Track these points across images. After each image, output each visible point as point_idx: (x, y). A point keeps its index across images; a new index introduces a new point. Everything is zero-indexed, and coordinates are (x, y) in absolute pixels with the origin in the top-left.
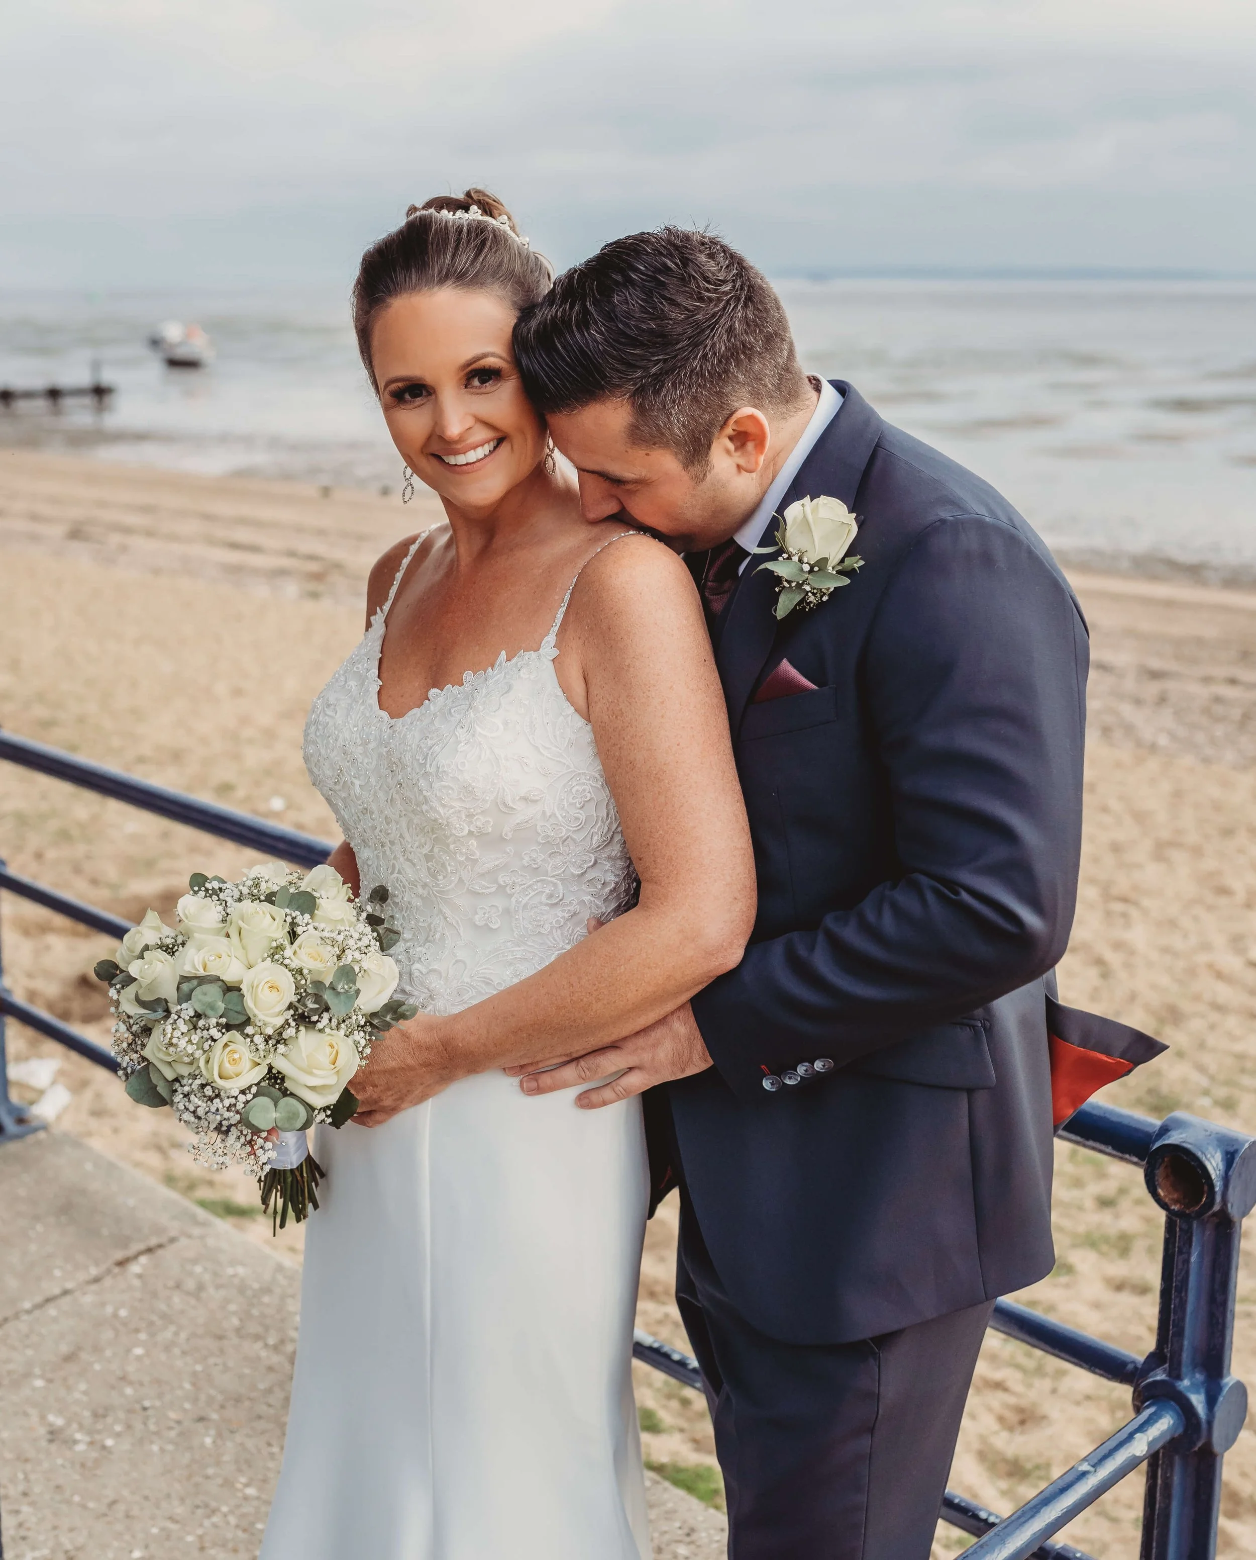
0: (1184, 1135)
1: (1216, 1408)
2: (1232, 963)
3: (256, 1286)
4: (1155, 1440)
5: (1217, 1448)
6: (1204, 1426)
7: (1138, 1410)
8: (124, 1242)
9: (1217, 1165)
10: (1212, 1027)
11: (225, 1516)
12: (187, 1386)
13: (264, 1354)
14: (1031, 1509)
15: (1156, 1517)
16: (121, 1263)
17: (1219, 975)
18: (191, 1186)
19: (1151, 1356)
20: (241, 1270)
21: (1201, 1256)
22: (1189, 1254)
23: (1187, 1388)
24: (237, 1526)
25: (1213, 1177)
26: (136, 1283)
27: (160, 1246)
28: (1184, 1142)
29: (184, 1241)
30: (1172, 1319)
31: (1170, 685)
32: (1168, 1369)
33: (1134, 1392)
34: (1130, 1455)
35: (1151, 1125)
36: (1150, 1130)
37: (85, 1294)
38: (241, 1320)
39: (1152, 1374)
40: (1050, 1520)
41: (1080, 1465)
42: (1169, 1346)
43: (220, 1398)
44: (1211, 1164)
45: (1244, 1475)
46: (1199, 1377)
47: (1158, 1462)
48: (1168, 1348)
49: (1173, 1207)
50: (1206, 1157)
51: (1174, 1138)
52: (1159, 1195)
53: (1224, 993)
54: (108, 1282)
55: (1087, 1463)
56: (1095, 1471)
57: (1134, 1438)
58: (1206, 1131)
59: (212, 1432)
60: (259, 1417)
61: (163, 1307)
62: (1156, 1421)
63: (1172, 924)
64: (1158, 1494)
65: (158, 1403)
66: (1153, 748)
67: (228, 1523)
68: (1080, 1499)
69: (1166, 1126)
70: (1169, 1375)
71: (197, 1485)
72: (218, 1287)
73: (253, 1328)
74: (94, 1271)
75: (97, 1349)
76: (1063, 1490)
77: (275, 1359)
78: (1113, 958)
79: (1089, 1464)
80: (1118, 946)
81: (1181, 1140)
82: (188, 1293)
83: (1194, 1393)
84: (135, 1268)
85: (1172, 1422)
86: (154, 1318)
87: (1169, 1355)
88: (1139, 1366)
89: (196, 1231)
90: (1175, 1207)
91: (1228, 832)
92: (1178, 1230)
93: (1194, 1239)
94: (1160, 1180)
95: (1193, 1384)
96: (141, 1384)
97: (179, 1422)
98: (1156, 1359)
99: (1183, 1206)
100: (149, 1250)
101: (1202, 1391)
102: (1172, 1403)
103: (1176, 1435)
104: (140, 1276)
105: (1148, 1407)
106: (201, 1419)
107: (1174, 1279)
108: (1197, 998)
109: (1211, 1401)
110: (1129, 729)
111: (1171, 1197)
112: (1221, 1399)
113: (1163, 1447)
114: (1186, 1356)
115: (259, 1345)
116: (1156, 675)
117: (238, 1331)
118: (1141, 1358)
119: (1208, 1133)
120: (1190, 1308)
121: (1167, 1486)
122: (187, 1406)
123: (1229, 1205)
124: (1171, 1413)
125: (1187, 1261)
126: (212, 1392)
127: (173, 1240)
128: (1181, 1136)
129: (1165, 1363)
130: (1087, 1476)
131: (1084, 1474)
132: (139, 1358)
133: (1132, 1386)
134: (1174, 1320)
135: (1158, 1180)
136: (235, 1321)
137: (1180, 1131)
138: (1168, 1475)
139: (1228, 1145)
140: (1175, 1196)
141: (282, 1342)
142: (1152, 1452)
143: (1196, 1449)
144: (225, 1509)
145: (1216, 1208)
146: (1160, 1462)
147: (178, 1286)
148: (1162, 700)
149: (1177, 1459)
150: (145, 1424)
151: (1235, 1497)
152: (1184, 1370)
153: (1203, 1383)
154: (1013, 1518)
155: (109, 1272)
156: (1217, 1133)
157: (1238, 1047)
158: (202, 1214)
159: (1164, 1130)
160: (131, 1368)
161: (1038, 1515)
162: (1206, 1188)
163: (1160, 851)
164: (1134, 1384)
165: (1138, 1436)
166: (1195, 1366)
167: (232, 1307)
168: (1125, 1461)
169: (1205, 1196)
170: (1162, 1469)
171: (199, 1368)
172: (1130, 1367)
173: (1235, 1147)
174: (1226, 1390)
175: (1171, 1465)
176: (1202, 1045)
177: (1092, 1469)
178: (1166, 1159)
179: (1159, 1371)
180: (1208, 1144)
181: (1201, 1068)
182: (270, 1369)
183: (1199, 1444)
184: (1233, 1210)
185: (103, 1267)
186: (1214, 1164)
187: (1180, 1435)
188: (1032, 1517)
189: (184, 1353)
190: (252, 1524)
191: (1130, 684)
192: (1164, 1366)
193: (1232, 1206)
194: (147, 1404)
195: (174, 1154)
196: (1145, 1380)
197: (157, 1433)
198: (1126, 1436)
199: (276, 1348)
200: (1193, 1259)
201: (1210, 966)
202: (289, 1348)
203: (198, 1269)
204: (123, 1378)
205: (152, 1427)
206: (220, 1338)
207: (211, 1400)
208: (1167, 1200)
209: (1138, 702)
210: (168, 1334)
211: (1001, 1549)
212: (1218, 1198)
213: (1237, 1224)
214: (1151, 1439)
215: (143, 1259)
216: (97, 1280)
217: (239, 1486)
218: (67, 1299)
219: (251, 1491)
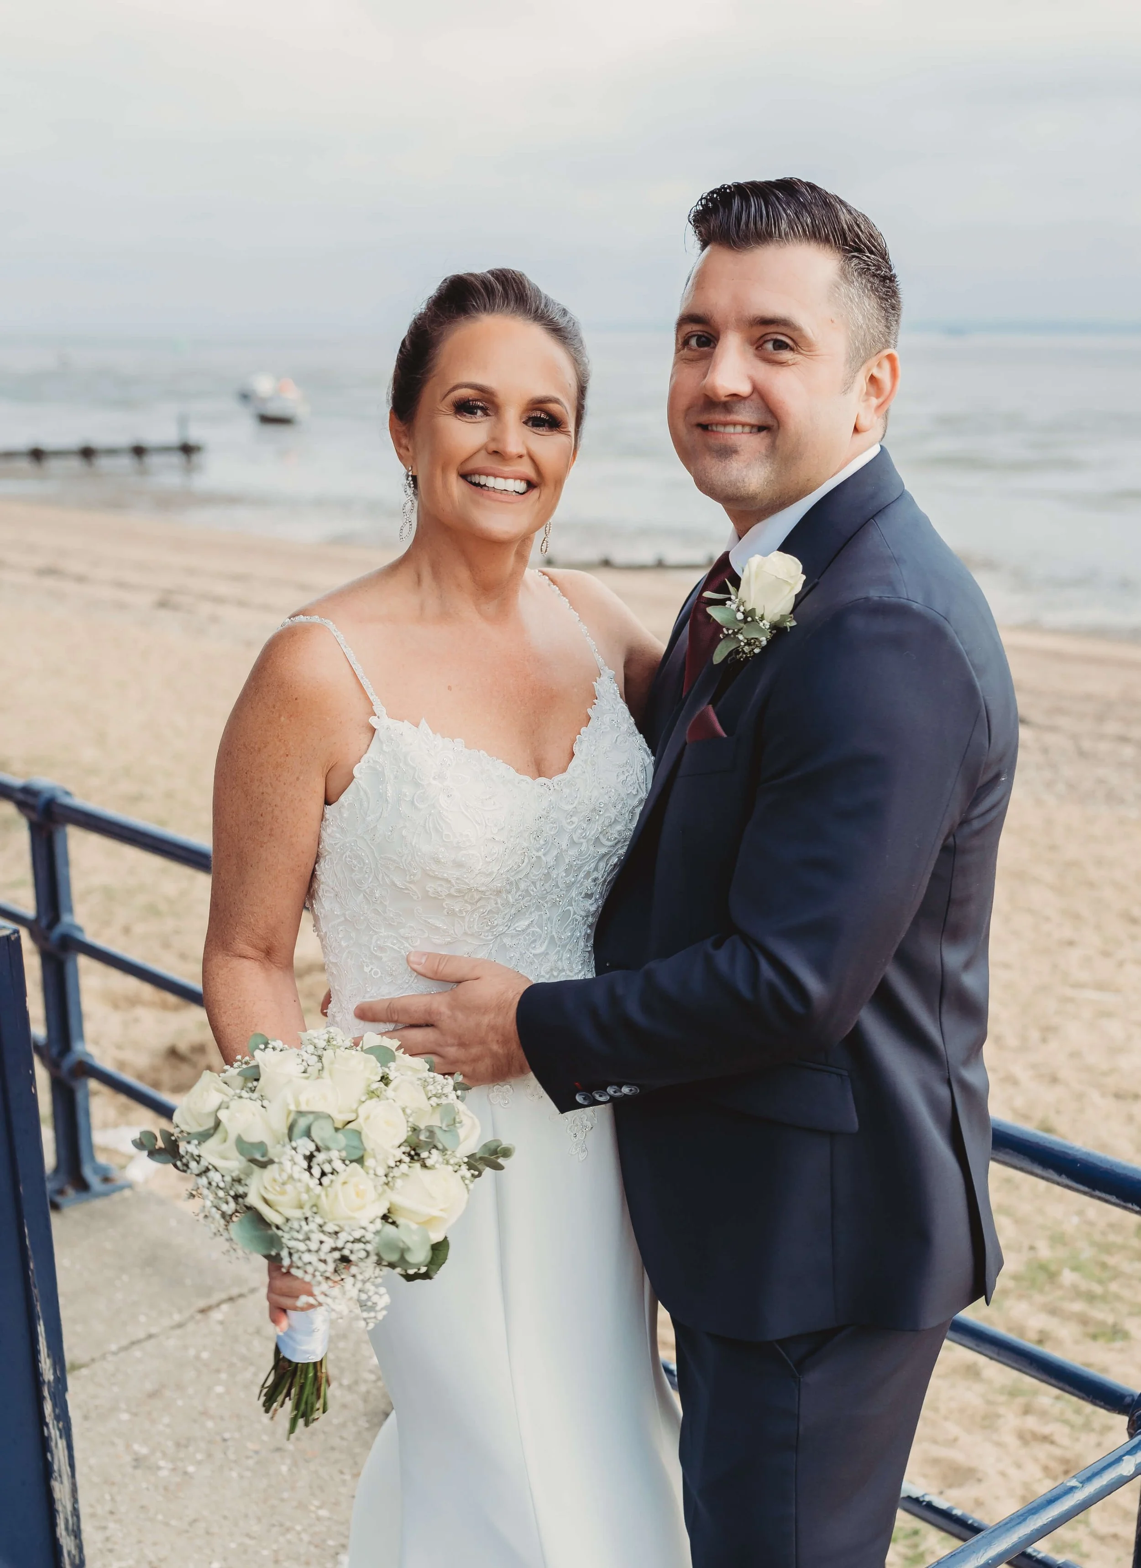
7: (1130, 1438)
8: (207, 1291)
11: (299, 1533)
14: (1018, 1517)
16: (204, 1310)
24: (310, 1543)
26: (218, 1329)
27: (241, 1296)
34: (1118, 1475)
37: (168, 1338)
40: (1035, 1527)
41: (1070, 1482)
54: (191, 1327)
55: (1075, 1480)
56: (1083, 1486)
57: (1123, 1460)
60: (333, 1448)
61: (242, 1350)
65: (237, 1435)
67: (301, 1540)
68: (1066, 1510)
74: (177, 1318)
75: (180, 1387)
76: (1052, 1501)
79: (1078, 1481)
84: (217, 1316)
86: (233, 1362)
96: (222, 1418)
97: (255, 1452)
100: (230, 1300)
104: (221, 1323)
106: (277, 1451)
122: (264, 1440)
127: (253, 1290)
130: (1074, 1490)
131: (1072, 1489)
132: (220, 1396)
133: (1129, 1416)
141: (356, 1383)
144: (298, 1528)
147: (258, 1332)
150: (225, 1453)
154: (1000, 1524)
155: (192, 1318)
160: (212, 1404)
161: (1025, 1522)
165: (1127, 1458)
168: (1112, 1479)
177: (1080, 1485)
182: (344, 1406)
185: (187, 1314)
188: (1020, 1523)
190: (324, 1541)
194: (227, 1435)
197: (235, 1462)
198: (1116, 1458)
199: (350, 1388)
202: (363, 1388)
204: (205, 1413)
205: (232, 1456)
210: (246, 1377)
215: (225, 1307)
216: (180, 1326)
217: (313, 1508)
218: (153, 1341)
219: (323, 1513)
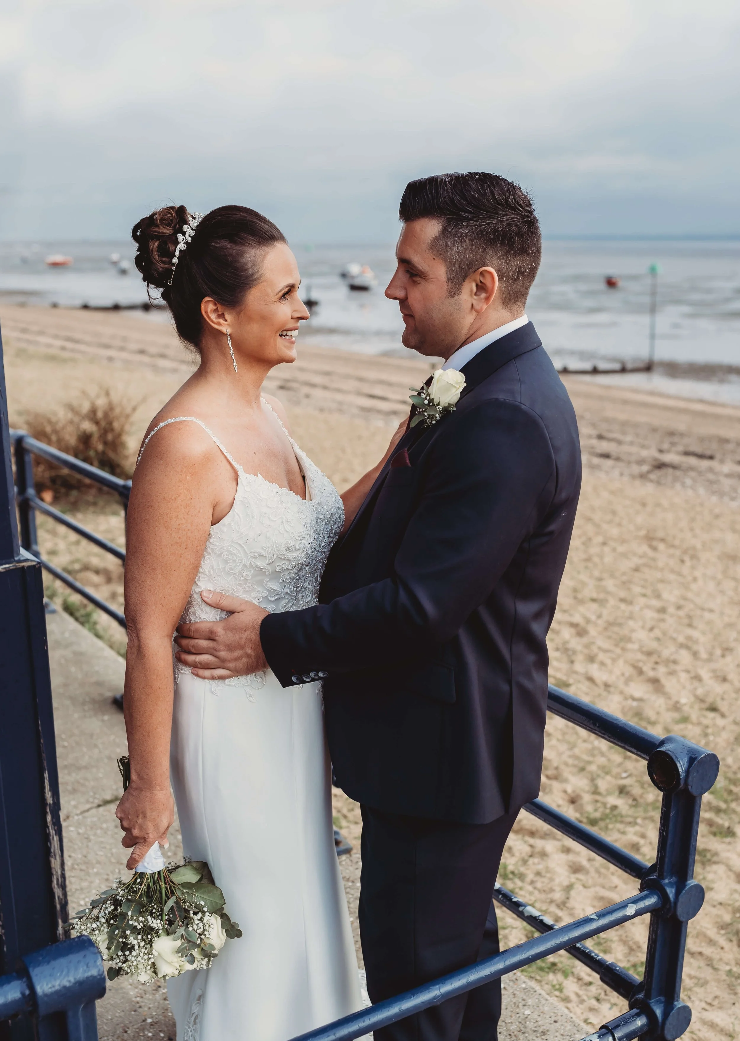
0: (671, 747)
1: (680, 897)
5: (681, 918)
6: (672, 905)
7: (640, 892)
9: (684, 764)
19: (653, 866)
21: (677, 814)
23: (667, 884)
25: (680, 769)
32: (658, 874)
33: (641, 884)
35: (659, 739)
36: (657, 742)
39: (650, 875)
41: (592, 916)
44: (680, 763)
46: (673, 879)
48: (660, 862)
49: (660, 785)
50: (678, 759)
51: (665, 747)
52: (654, 778)
55: (594, 915)
56: (598, 920)
57: (628, 906)
58: (683, 745)
62: (649, 898)
68: (584, 933)
69: (664, 741)
70: (658, 877)
76: (577, 927)
79: (596, 915)
81: (668, 749)
83: (668, 887)
85: (657, 899)
87: (659, 866)
88: (647, 870)
93: (672, 804)
94: (655, 770)
95: (670, 882)
98: (655, 867)
99: (665, 785)
101: (675, 886)
102: (656, 891)
103: (660, 905)
105: (646, 891)
109: (678, 893)
111: (660, 779)
112: (684, 892)
118: (648, 866)
119: (683, 747)
120: (669, 841)
123: (690, 787)
124: (655, 896)
128: (668, 747)
129: (657, 870)
130: (594, 921)
131: (592, 920)
133: (641, 881)
137: (669, 744)
138: (655, 929)
139: (692, 754)
143: (668, 917)
145: (683, 787)
149: (660, 921)
152: (665, 874)
153: (675, 883)
156: (689, 747)
159: (662, 743)
162: (676, 776)
164: (642, 879)
165: (630, 905)
166: (672, 874)
168: (619, 917)
169: (675, 780)
172: (644, 870)
173: (696, 756)
174: (688, 888)
175: (657, 924)
177: (598, 918)
180: (681, 752)
183: (669, 914)
184: (693, 790)
186: (682, 764)
193: (692, 788)
196: (647, 878)
198: (624, 904)
200: (671, 815)
208: (658, 781)
212: (682, 782)
213: (697, 798)
214: (638, 908)
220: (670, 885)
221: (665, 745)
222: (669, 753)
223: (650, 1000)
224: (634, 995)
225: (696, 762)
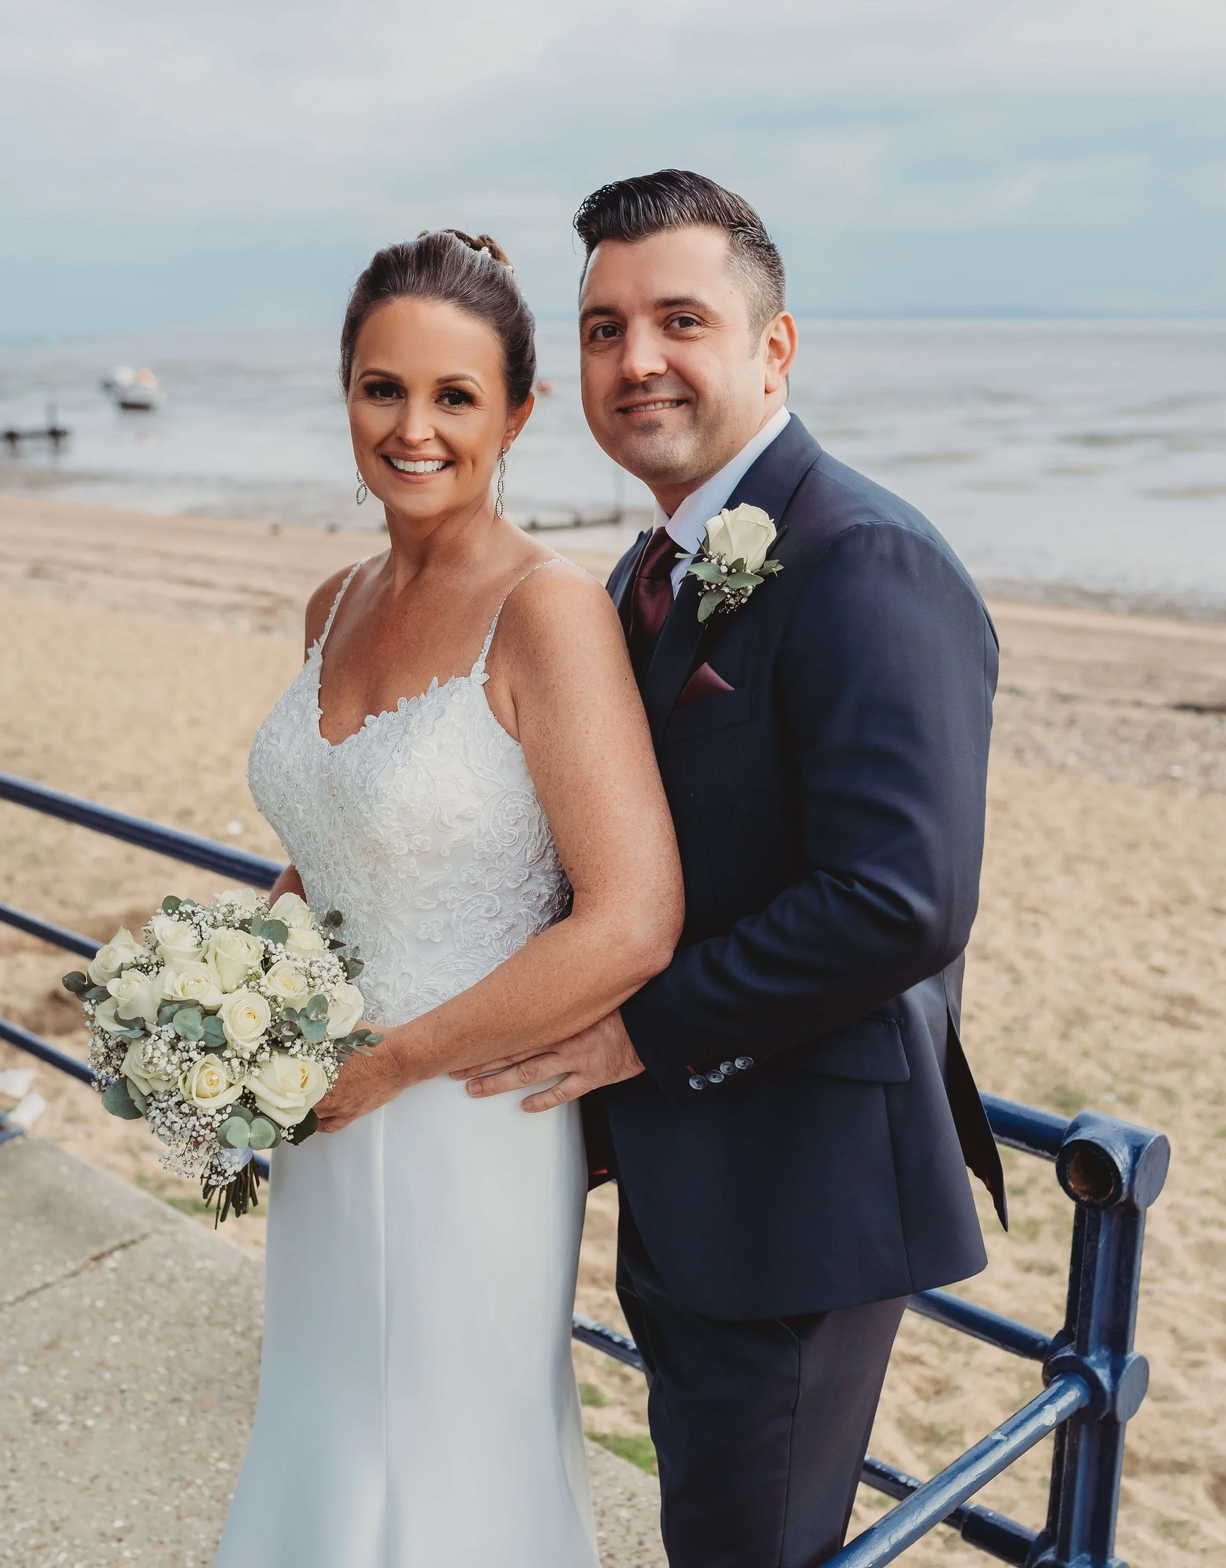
0: (1093, 1132)
1: (1120, 1381)
2: (1136, 969)
3: (224, 1278)
4: (1063, 1411)
5: (1120, 1417)
6: (1109, 1397)
7: (1048, 1383)
8: (99, 1239)
9: (1125, 1159)
10: (1116, 1029)
11: (200, 1487)
12: (162, 1370)
13: (232, 1340)
14: (948, 1475)
15: (1063, 1480)
16: (97, 1258)
17: (1124, 981)
18: (161, 1186)
19: (1060, 1334)
20: (209, 1264)
21: (1108, 1242)
22: (1097, 1241)
23: (1094, 1363)
24: (211, 1497)
25: (1121, 1170)
26: (112, 1276)
27: (133, 1242)
28: (1094, 1138)
29: (155, 1237)
30: (1080, 1300)
31: (1080, 709)
32: (1075, 1347)
33: (1044, 1367)
34: (1040, 1425)
35: (1063, 1122)
36: (1062, 1127)
37: (63, 1287)
38: (210, 1309)
39: (1060, 1350)
40: (966, 1485)
41: (994, 1434)
42: (1078, 1325)
43: (192, 1380)
44: (1119, 1158)
45: (1142, 1437)
46: (1105, 1353)
47: (1066, 1430)
48: (1075, 1326)
49: (1082, 1198)
50: (1114, 1151)
51: (1084, 1134)
52: (1070, 1187)
53: (1127, 996)
54: (85, 1275)
55: (1000, 1433)
56: (1008, 1440)
57: (1044, 1409)
58: (1114, 1127)
59: (186, 1412)
60: (230, 1398)
61: (136, 1297)
62: (1064, 1394)
63: (1079, 933)
64: (1065, 1459)
65: (134, 1386)
66: (1062, 767)
67: (202, 1494)
68: (995, 1465)
69: (1077, 1123)
70: (1077, 1351)
71: (173, 1460)
72: (188, 1279)
73: (222, 1316)
74: (71, 1266)
75: (76, 1337)
76: (978, 1457)
77: (243, 1345)
78: (1025, 966)
79: (1002, 1434)
80: (1029, 954)
81: (1091, 1136)
82: (161, 1285)
83: (1098, 1367)
84: (110, 1263)
85: (1079, 1394)
86: (130, 1309)
87: (1077, 1333)
88: (1050, 1344)
89: (167, 1228)
90: (1085, 1198)
91: (1132, 846)
92: (1087, 1219)
93: (1102, 1227)
94: (1071, 1173)
95: (1098, 1360)
96: (119, 1369)
97: (154, 1403)
98: (1064, 1336)
99: (1092, 1197)
100: (123, 1246)
101: (1108, 1365)
102: (1079, 1377)
103: (1083, 1406)
104: (114, 1270)
105: (1056, 1381)
106: (176, 1400)
107: (1083, 1264)
108: (1102, 1001)
109: (1116, 1375)
110: (1040, 750)
111: (1080, 1188)
112: (1125, 1372)
113: (1071, 1417)
114: (1092, 1334)
115: (227, 1332)
116: (1066, 699)
117: (208, 1319)
118: (1051, 1336)
119: (1116, 1129)
120: (1097, 1290)
121: (1074, 1452)
122: (162, 1388)
123: (1135, 1196)
124: (1078, 1385)
125: (1095, 1248)
126: (185, 1376)
127: (145, 1236)
128: (1091, 1132)
129: (1073, 1340)
130: (1000, 1445)
131: (997, 1443)
132: (115, 1345)
133: (1042, 1362)
134: (1082, 1302)
135: (1068, 1174)
136: (205, 1310)
137: (1089, 1128)
138: (1075, 1442)
139: (1134, 1140)
140: (1085, 1188)
141: (249, 1329)
142: (1061, 1420)
143: (1101, 1418)
144: (199, 1482)
145: (1123, 1198)
146: (1068, 1430)
147: (151, 1279)
148: (1072, 722)
149: (1083, 1427)
150: (123, 1405)
151: (1134, 1458)
152: (1090, 1346)
153: (1108, 1358)
154: (931, 1483)
155: (85, 1266)
156: (1125, 1130)
157: (1140, 1047)
158: (171, 1211)
159: (1075, 1127)
160: (109, 1355)
161: (955, 1481)
162: (1113, 1180)
163: (1069, 866)
164: (1044, 1360)
165: (1047, 1407)
166: (1101, 1343)
167: (202, 1297)
168: (1035, 1430)
169: (1113, 1187)
170: (1069, 1436)
171: (172, 1353)
172: (1041, 1344)
173: (1141, 1142)
174: (1129, 1364)
175: (1076, 1434)
176: (1106, 1046)
177: (1005, 1438)
178: (1076, 1154)
179: (1068, 1347)
180: (1116, 1139)
181: (1105, 1067)
182: (239, 1353)
183: (1104, 1414)
184: (1139, 1200)
185: (80, 1262)
186: (1122, 1158)
187: (1086, 1407)
188: (949, 1482)
189: (158, 1340)
191: (1040, 708)
192: (1073, 1343)
193: (1138, 1196)
194: (124, 1387)
195: (145, 1156)
196: (1056, 1356)
197: (134, 1414)
198: (1036, 1407)
199: (244, 1335)
200: (1100, 1246)
201: (1115, 972)
202: (256, 1334)
203: (169, 1263)
204: (102, 1364)
205: (130, 1408)
206: (191, 1326)
207: (184, 1383)
208: (1077, 1192)
209: (1048, 724)
210: (142, 1323)
211: (920, 1511)
212: (1125, 1190)
213: (1142, 1213)
214: (1059, 1410)
215: (118, 1255)
216: (75, 1274)
217: (212, 1460)
218: (47, 1292)
219: (223, 1465)
220: (1101, 1363)
221: (1082, 1130)
222: (1098, 1142)
223: (1068, 1561)
224: (1034, 1558)
225: (1143, 1154)
